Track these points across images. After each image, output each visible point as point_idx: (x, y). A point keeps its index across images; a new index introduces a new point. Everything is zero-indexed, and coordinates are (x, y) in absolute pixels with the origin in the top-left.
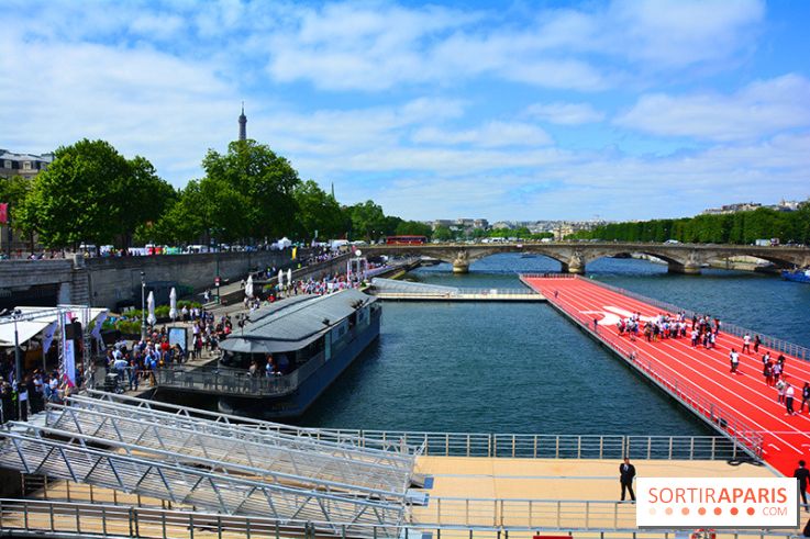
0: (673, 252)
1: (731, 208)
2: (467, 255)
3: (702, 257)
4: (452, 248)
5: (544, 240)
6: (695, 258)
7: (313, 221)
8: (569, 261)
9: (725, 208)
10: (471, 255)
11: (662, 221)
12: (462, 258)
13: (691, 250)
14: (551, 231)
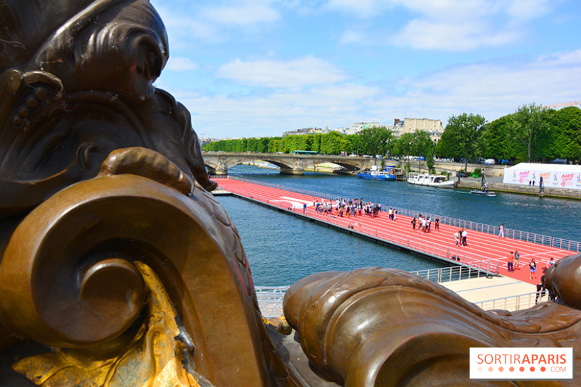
0: (285, 160)
1: (303, 131)
3: (304, 163)
6: (300, 164)
8: (217, 166)
9: (299, 131)
13: (298, 159)
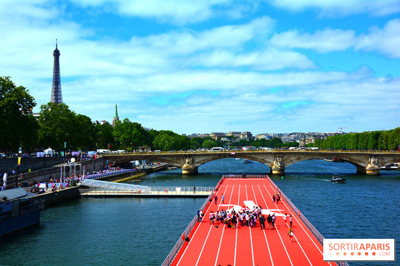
0: (355, 157)
2: (193, 161)
3: (380, 161)
4: (181, 155)
5: (291, 148)
6: (374, 163)
7: (62, 135)
8: (273, 165)
10: (196, 161)
11: (373, 133)
12: (188, 163)
13: (371, 156)
14: (298, 141)
